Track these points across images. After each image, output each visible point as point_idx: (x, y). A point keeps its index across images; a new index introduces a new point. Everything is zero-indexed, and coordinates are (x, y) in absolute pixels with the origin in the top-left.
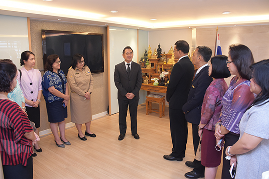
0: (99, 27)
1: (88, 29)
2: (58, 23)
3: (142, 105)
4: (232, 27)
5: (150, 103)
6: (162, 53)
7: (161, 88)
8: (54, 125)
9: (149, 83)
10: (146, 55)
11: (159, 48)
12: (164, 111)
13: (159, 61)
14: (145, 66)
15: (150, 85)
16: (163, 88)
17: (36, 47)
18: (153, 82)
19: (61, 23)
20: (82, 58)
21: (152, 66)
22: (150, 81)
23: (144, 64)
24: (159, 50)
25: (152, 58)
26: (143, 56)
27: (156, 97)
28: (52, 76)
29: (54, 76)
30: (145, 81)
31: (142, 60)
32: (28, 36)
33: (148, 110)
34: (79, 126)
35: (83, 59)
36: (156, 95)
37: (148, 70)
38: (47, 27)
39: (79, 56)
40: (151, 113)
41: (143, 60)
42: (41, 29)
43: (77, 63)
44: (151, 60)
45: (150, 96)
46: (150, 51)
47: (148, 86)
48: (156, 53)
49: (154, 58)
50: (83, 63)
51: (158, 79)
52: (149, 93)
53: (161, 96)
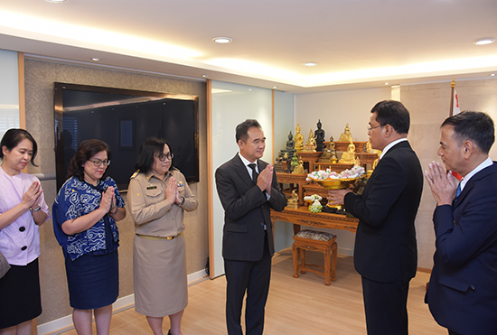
0: (188, 81)
1: (164, 85)
2: (95, 69)
3: (282, 254)
4: (484, 81)
5: (302, 253)
6: (327, 139)
7: (329, 218)
8: (83, 316)
9: (299, 206)
10: (291, 144)
11: (319, 128)
12: (333, 269)
13: (320, 156)
14: (290, 169)
15: (302, 210)
16: (332, 218)
17: (38, 122)
18: (309, 204)
19: (103, 69)
20: (166, 145)
21: (305, 168)
22: (301, 203)
23: (289, 163)
24: (320, 134)
25: (304, 151)
26: (284, 148)
27: (317, 237)
28: (80, 192)
29: (84, 192)
30: (290, 201)
31: (282, 155)
32: (18, 107)
33: (298, 266)
34: (155, 322)
35: (167, 149)
36: (315, 232)
37: (296, 177)
38: (67, 78)
39: (158, 141)
40: (303, 273)
41: (286, 156)
42: (52, 82)
43: (152, 161)
44: (304, 155)
45: (301, 235)
46: (299, 135)
47: (298, 213)
48: (313, 141)
49: (310, 152)
50: (168, 160)
51: (320, 198)
52: (297, 229)
53: (328, 235)
